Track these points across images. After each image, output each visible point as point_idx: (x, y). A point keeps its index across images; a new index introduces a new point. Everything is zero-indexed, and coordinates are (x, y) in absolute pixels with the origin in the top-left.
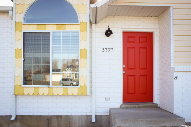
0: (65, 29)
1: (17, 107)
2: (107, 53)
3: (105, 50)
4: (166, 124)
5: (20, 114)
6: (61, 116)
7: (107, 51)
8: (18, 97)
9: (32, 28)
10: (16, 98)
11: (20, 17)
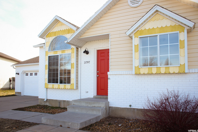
0: (65, 53)
1: (48, 94)
2: (87, 64)
3: (86, 62)
4: (95, 105)
5: (49, 98)
6: (65, 101)
7: (87, 63)
8: (48, 89)
9: (52, 54)
10: (47, 90)
11: (47, 49)
